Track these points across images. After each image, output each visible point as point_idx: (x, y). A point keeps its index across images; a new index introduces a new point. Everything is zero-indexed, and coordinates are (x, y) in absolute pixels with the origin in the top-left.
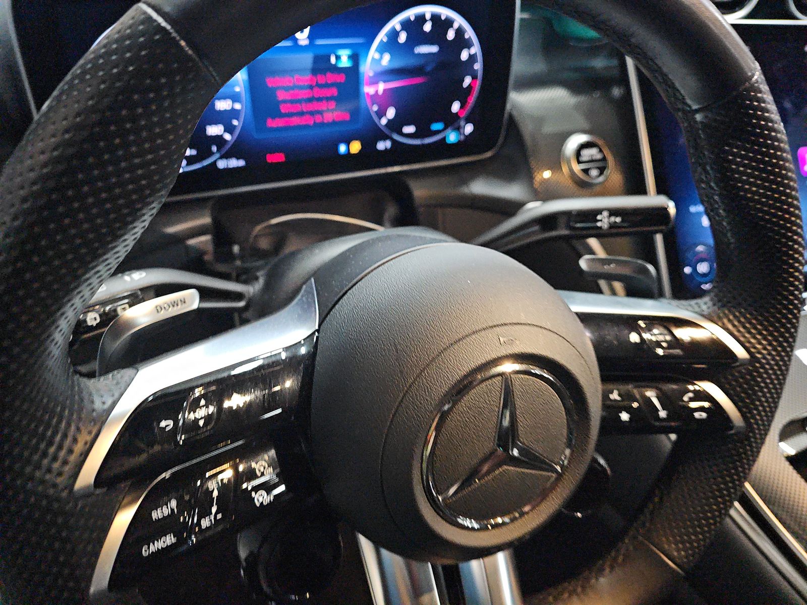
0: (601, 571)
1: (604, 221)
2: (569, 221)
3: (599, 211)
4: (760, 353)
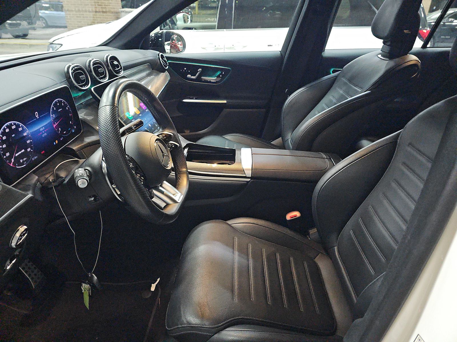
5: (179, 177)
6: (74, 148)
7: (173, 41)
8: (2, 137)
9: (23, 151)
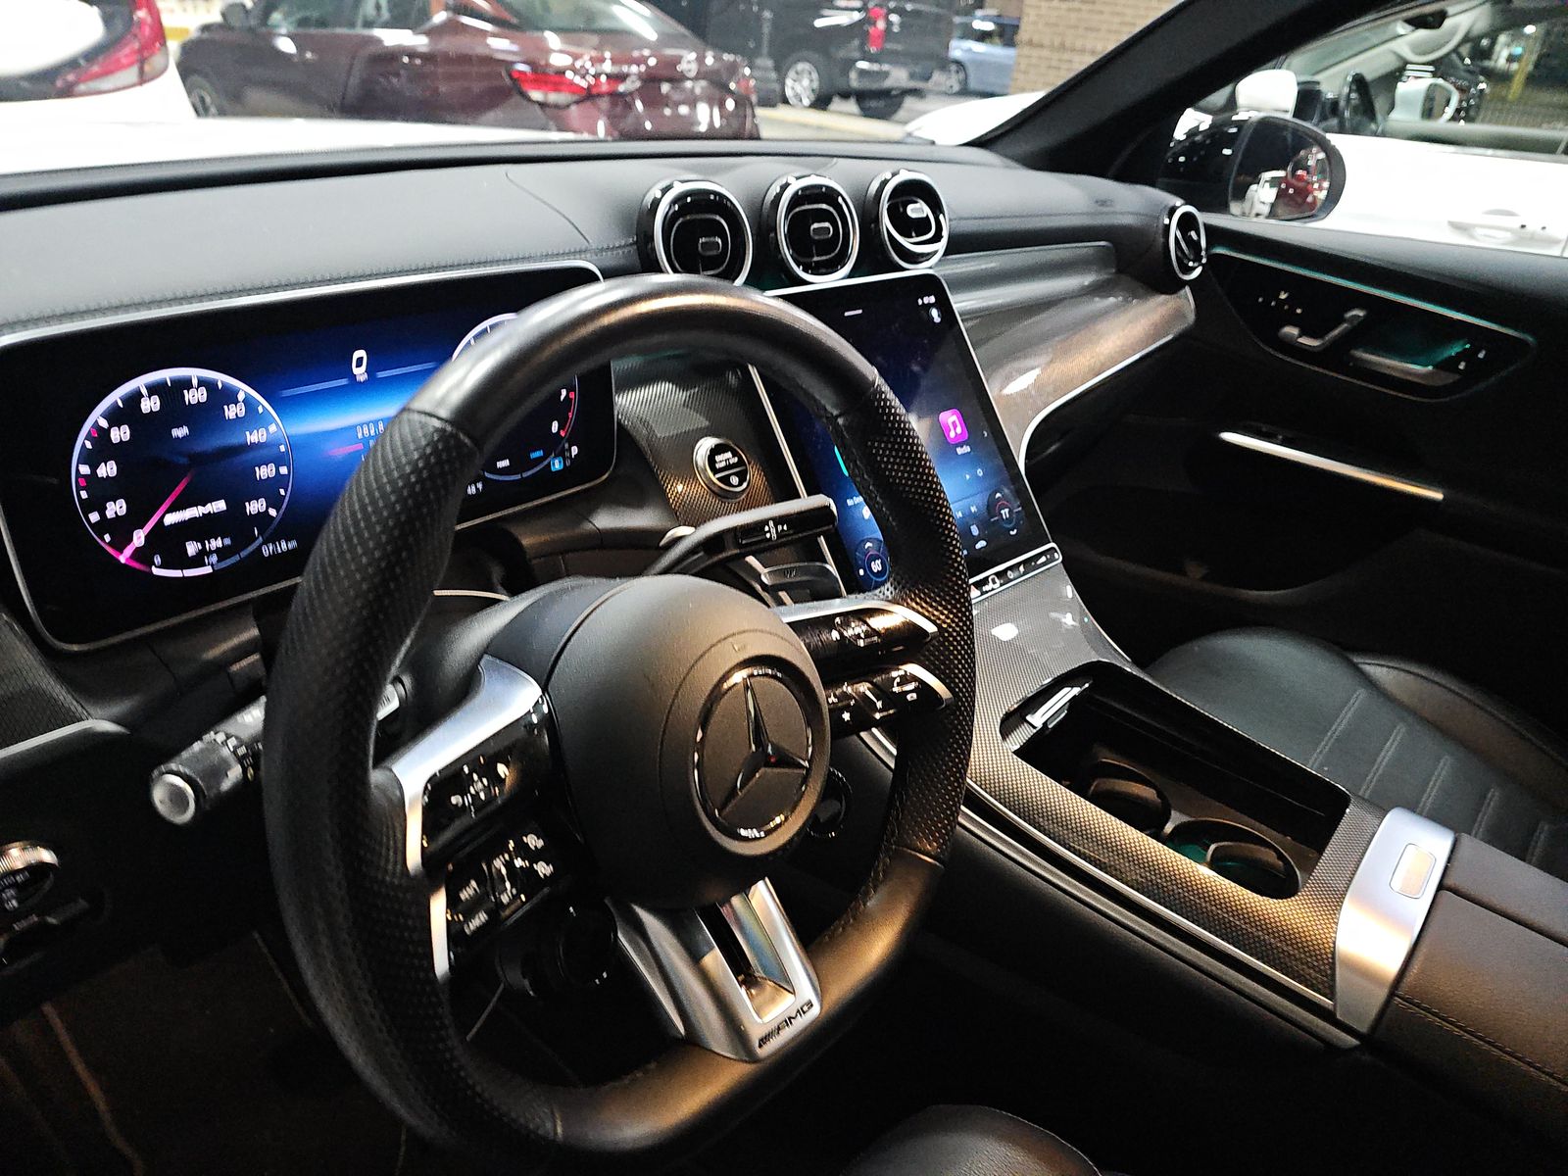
0: (867, 894)
1: (771, 532)
2: (736, 537)
3: (765, 522)
4: (945, 623)
5: (877, 873)
6: (526, 542)
7: (1300, 172)
8: (108, 431)
9: (220, 506)
